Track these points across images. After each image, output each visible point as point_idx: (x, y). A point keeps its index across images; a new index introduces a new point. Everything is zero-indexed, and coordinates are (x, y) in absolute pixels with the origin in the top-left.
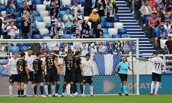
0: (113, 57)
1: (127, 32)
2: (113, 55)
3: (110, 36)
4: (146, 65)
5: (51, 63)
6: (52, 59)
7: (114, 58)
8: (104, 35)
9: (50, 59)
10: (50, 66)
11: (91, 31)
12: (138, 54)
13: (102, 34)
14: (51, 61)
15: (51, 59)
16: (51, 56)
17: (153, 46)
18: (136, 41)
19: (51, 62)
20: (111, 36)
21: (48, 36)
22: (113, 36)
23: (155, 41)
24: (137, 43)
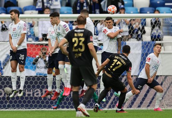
0: (141, 45)
1: (166, 4)
2: (141, 42)
3: (137, 10)
5: (81, 47)
6: (83, 39)
7: (143, 47)
8: (126, 8)
9: (78, 37)
10: (79, 52)
11: (105, 2)
13: (122, 6)
14: (79, 41)
15: (81, 39)
16: (81, 32)
19: (81, 44)
20: (139, 11)
21: (32, 9)
22: (142, 11)
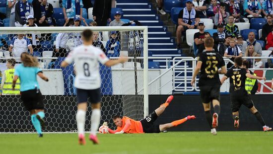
4: (160, 77)
12: (146, 57)
17: (172, 40)
18: (142, 31)
23: (177, 32)
24: (144, 36)
